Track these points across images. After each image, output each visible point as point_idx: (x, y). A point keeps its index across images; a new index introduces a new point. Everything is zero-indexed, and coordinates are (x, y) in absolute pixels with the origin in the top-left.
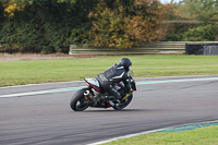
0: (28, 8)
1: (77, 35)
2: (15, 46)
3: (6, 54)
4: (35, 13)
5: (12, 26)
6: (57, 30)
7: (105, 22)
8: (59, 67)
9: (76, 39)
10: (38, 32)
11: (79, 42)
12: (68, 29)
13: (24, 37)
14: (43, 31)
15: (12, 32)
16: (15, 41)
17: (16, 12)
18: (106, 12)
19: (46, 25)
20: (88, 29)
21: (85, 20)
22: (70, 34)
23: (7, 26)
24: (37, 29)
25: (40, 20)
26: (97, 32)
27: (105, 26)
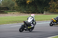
0: (33, 2)
1: (46, 9)
2: (29, 12)
3: (27, 14)
4: (34, 3)
5: (28, 6)
6: (40, 7)
7: (53, 5)
8: (41, 17)
9: (45, 10)
10: (35, 8)
11: (46, 11)
12: (43, 7)
13: (31, 9)
14: (37, 8)
15: (28, 8)
16: (29, 10)
17: (29, 3)
18: (54, 2)
19: (38, 6)
20: (49, 7)
21: (48, 5)
22: (44, 8)
23: (27, 6)
24: (35, 7)
25: (36, 5)
26: (51, 8)
27: (53, 6)
